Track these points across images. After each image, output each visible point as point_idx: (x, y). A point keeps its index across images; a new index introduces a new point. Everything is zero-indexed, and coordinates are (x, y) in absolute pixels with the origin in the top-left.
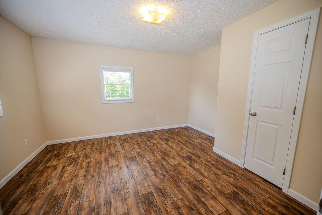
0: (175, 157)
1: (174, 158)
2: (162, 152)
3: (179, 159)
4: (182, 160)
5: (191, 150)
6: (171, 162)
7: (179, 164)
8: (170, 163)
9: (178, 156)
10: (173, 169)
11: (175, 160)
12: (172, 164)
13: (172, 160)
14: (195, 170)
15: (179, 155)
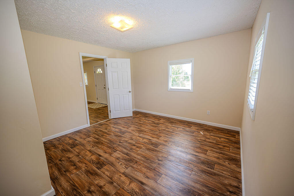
0: (118, 161)
1: (118, 159)
2: (134, 161)
3: (112, 159)
4: (109, 159)
5: (96, 182)
6: (119, 154)
7: (110, 154)
8: (120, 152)
9: (115, 163)
10: (115, 148)
11: (116, 156)
12: (118, 152)
13: (119, 156)
14: (96, 153)
15: (112, 164)
